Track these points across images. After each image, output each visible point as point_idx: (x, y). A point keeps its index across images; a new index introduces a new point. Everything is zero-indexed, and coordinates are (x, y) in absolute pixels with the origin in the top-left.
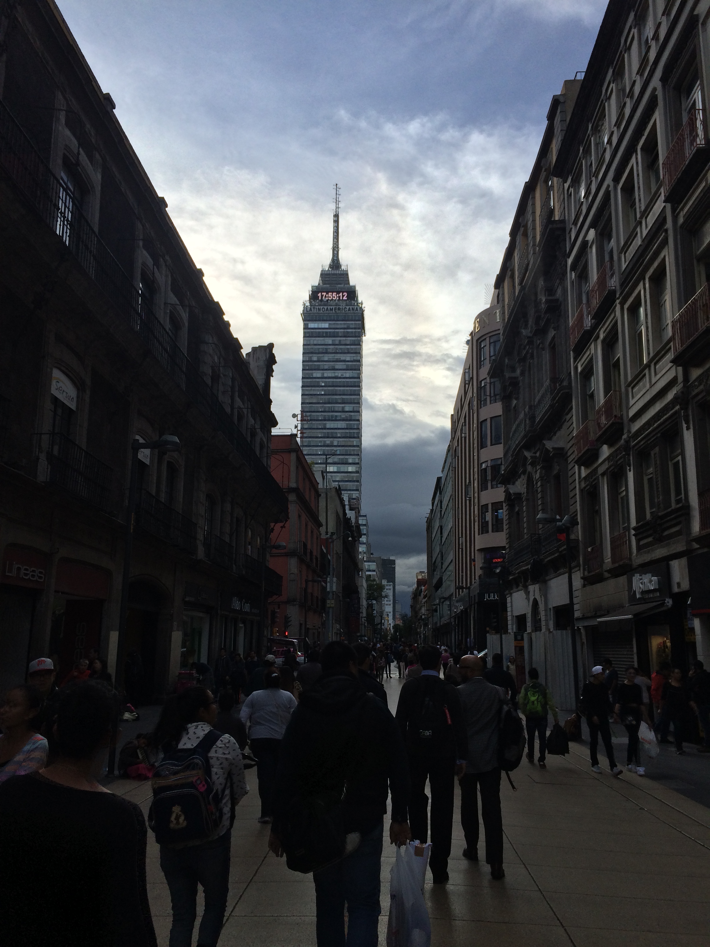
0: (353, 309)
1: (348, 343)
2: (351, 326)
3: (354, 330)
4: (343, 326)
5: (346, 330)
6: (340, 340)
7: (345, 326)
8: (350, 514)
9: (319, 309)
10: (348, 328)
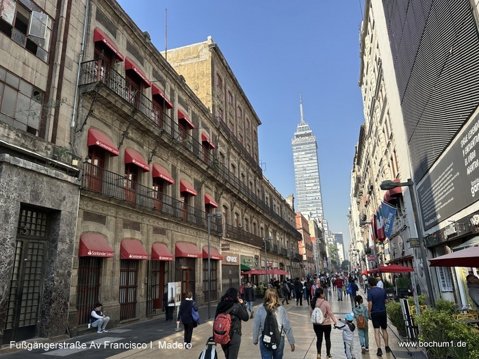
0: (312, 140)
2: (312, 146)
3: (313, 148)
6: (308, 152)
7: (309, 147)
9: (298, 142)
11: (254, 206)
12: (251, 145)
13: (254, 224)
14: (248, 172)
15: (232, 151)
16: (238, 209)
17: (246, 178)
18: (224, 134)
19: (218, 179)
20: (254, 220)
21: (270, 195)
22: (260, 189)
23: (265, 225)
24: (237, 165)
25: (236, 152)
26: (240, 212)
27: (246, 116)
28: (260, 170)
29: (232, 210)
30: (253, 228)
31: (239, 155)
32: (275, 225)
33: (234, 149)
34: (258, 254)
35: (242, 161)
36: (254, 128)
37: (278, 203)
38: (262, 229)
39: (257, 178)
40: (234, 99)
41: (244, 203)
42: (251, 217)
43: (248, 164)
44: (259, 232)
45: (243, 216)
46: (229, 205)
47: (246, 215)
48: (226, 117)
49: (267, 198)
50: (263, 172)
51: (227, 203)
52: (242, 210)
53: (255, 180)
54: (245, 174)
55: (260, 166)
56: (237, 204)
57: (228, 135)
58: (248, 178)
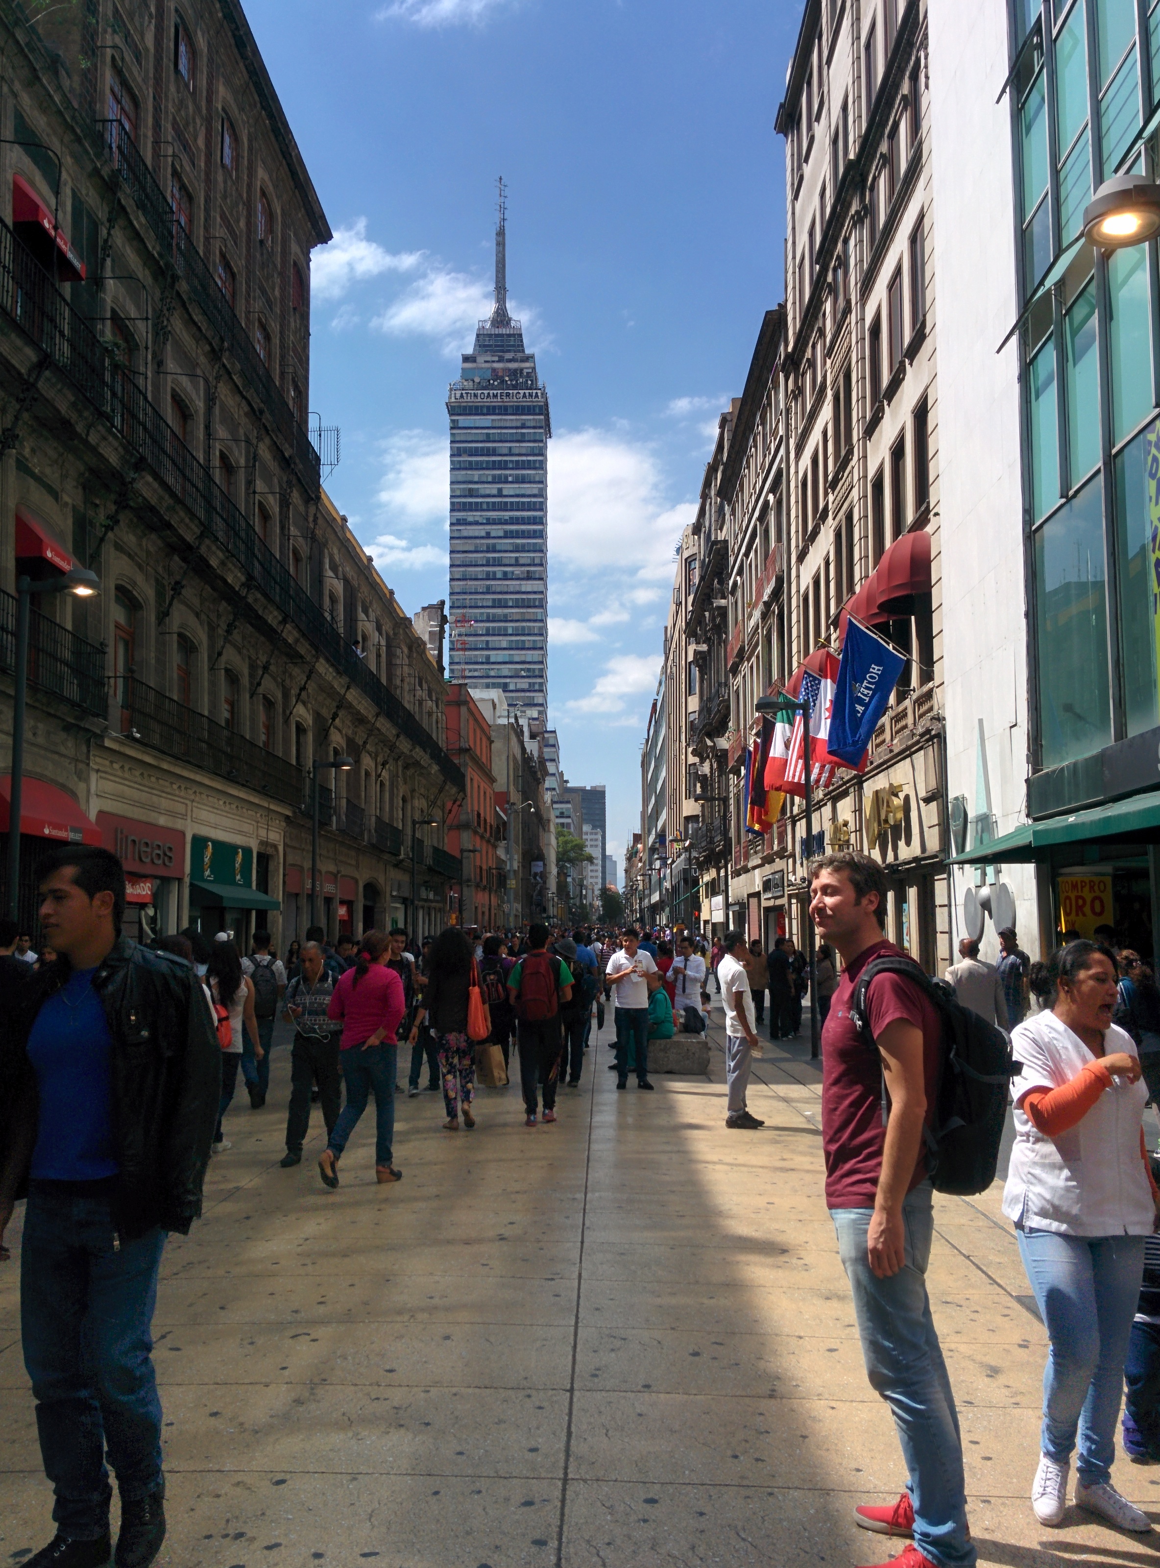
0: (531, 395)
1: (524, 451)
2: (528, 424)
3: (532, 431)
4: (514, 424)
5: (520, 431)
6: (510, 448)
7: (519, 424)
8: (532, 746)
9: (476, 396)
10: (523, 427)
11: (273, 618)
12: (274, 327)
13: (269, 704)
14: (253, 458)
15: (177, 324)
16: (192, 621)
17: (241, 477)
18: (140, 221)
19: (93, 439)
20: (268, 685)
21: (346, 581)
22: (304, 549)
23: (318, 716)
24: (200, 405)
25: (199, 335)
26: (201, 636)
27: (261, 173)
28: (312, 462)
29: (163, 615)
30: (262, 717)
31: (215, 355)
32: (359, 720)
33: (190, 321)
34: (275, 836)
35: (224, 391)
36: (295, 248)
37: (379, 628)
38: (301, 729)
39: (296, 497)
40: (203, 62)
41: (228, 594)
42: (253, 667)
43: (255, 414)
44: (286, 741)
45: (216, 655)
46: (146, 591)
47: (231, 656)
48: (156, 143)
49: (333, 600)
50: (324, 470)
51: (140, 579)
52: (212, 629)
53: (285, 503)
54: (239, 458)
55: (313, 438)
56: (188, 592)
57: (165, 238)
58: (250, 483)
